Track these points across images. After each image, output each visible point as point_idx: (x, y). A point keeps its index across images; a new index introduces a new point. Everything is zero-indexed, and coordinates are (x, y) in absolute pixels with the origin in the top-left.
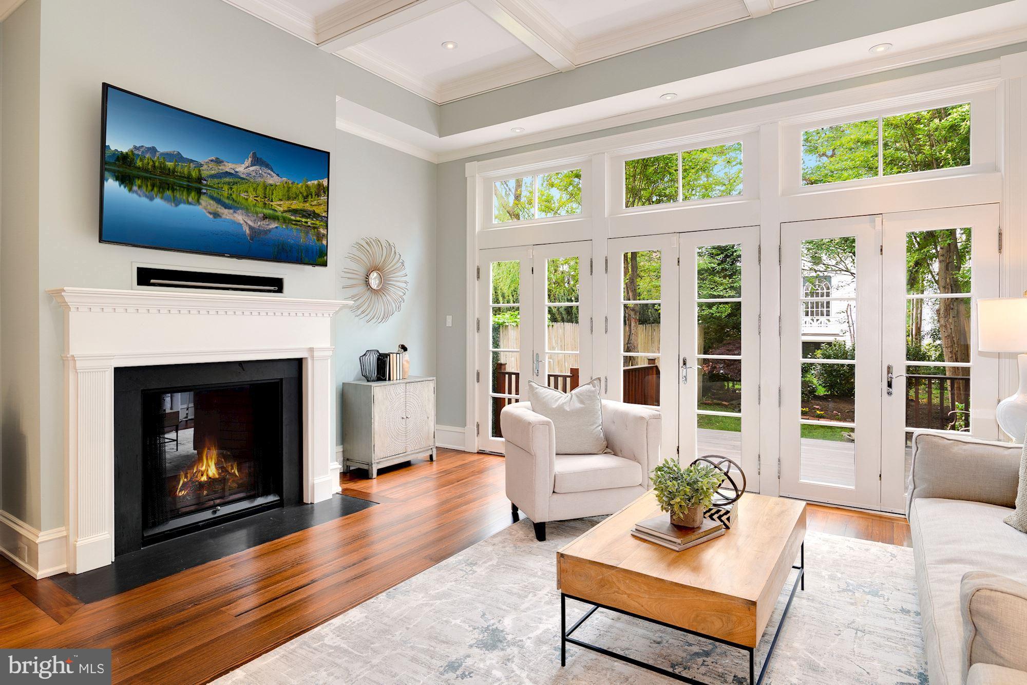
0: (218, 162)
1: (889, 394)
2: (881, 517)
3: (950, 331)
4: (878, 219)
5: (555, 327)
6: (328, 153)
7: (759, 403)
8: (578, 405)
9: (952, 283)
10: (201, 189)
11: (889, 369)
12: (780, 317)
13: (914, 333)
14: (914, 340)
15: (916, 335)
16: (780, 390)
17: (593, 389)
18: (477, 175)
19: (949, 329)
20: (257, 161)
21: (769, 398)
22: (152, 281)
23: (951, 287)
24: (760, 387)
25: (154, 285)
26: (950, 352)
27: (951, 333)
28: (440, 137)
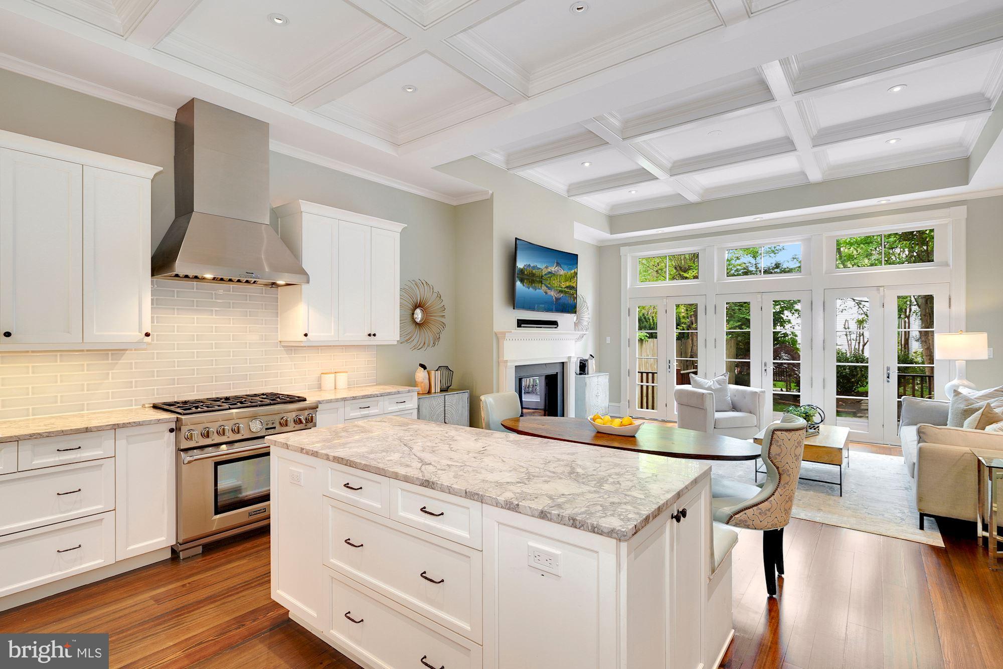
0: (547, 267)
1: (888, 381)
2: (884, 447)
3: (929, 345)
4: (881, 289)
5: (649, 342)
6: (577, 255)
7: (812, 387)
8: (719, 386)
9: (930, 312)
10: (542, 281)
11: (888, 369)
12: (824, 341)
13: (903, 343)
14: (903, 349)
15: (905, 346)
16: (824, 380)
17: (725, 378)
18: (628, 254)
19: (928, 343)
20: (558, 264)
21: (818, 383)
22: (522, 325)
23: (930, 314)
24: (812, 378)
25: (524, 327)
26: (929, 359)
27: (930, 346)
28: (611, 234)
